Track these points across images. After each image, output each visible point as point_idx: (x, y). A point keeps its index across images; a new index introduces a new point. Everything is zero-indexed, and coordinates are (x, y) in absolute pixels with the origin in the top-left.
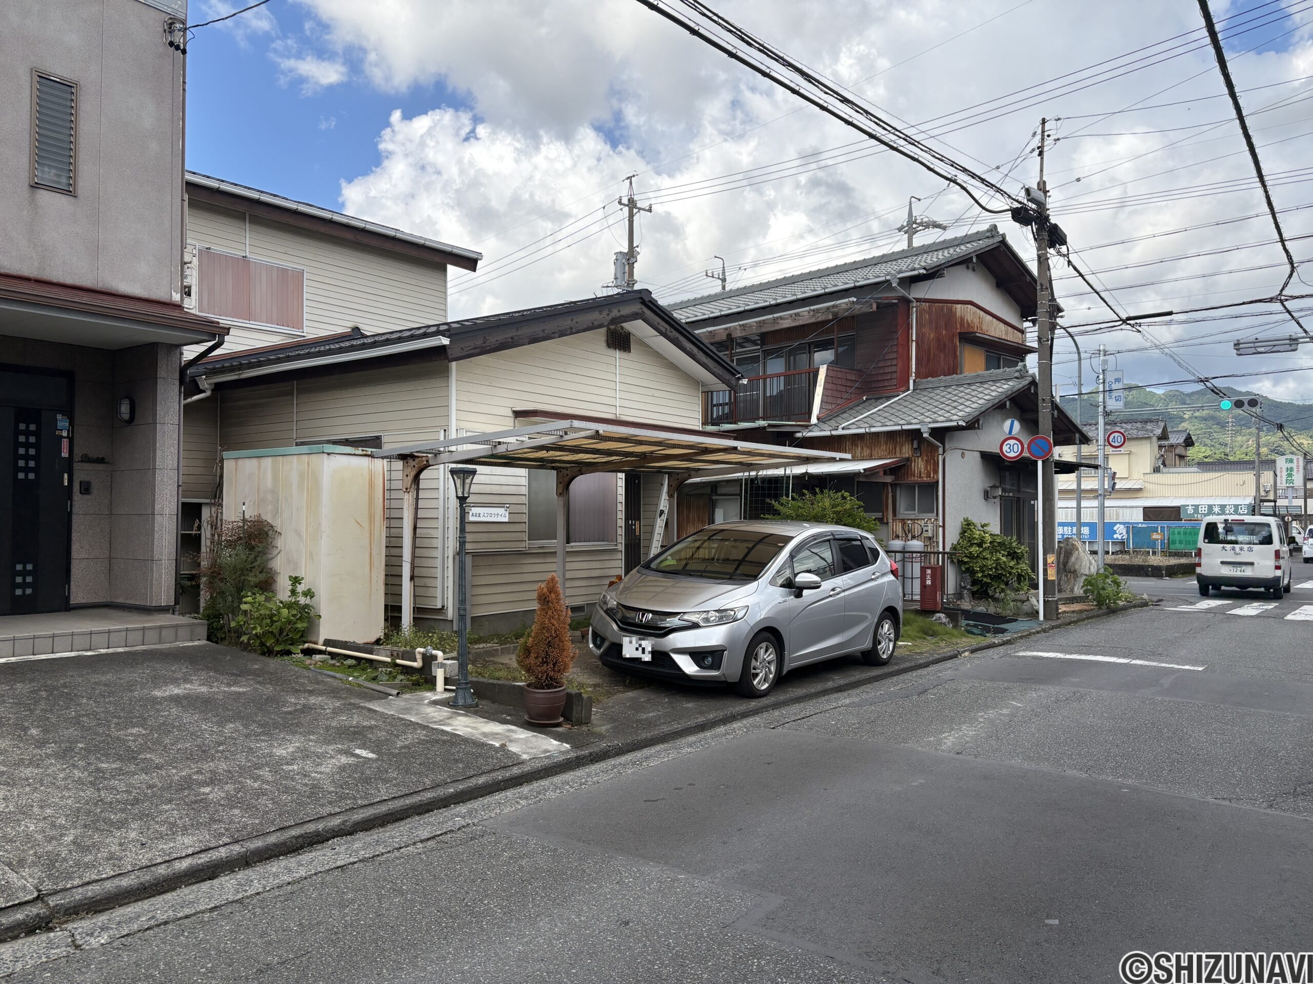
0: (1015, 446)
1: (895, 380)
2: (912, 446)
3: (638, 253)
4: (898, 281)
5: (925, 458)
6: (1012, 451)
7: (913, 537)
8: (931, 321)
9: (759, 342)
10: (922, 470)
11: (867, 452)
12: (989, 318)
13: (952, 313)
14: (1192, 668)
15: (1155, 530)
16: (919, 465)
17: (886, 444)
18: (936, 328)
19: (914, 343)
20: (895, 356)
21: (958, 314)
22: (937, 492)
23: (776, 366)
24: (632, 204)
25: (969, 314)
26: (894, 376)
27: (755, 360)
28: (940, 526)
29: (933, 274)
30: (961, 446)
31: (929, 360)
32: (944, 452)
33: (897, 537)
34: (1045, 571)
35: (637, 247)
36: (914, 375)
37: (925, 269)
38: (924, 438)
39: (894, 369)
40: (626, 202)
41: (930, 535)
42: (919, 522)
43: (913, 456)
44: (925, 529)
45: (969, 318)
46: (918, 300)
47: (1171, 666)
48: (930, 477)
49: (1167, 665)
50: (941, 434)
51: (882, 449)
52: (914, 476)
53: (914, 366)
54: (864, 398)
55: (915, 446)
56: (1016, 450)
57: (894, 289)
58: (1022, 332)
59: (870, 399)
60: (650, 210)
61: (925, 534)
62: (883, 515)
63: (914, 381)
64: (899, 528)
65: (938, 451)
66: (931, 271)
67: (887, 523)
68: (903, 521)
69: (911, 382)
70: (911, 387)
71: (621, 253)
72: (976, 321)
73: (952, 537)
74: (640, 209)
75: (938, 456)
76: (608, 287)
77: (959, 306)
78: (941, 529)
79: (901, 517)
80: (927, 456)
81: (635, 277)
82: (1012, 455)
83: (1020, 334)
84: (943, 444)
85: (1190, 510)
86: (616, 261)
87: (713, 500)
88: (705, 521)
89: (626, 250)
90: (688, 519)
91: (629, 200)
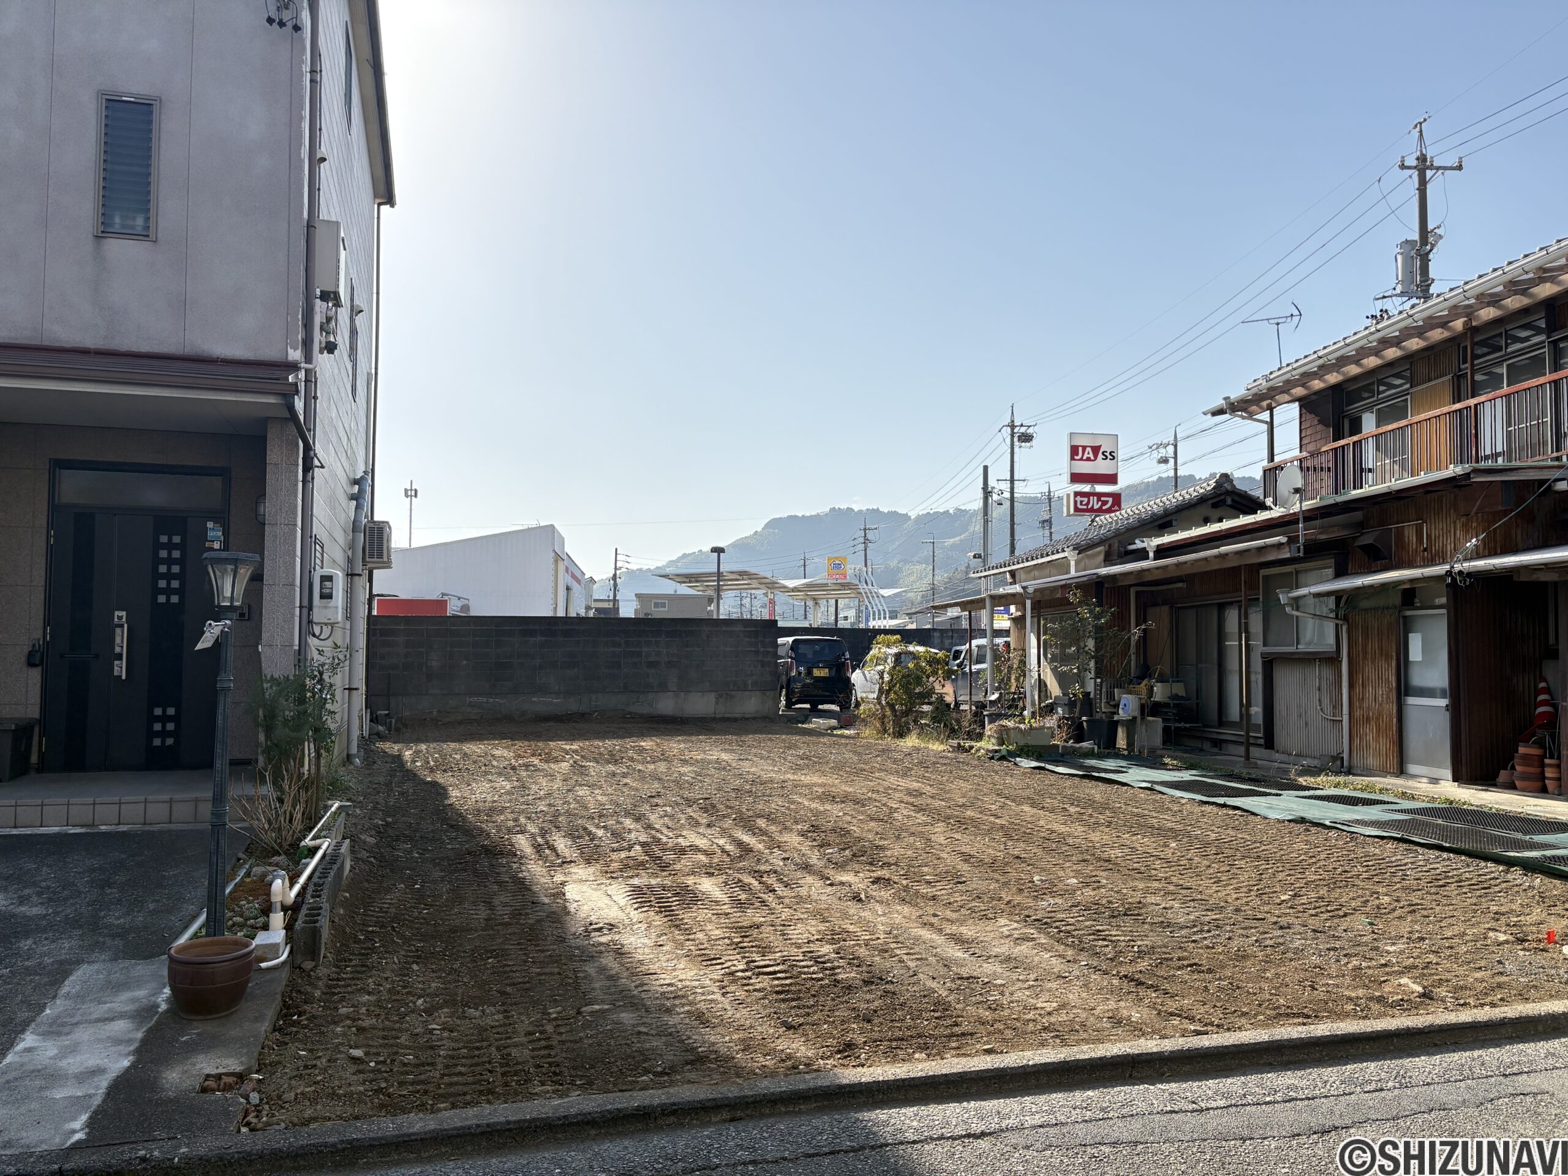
3: (1441, 237)
24: (1423, 165)
35: (1438, 227)
40: (1414, 163)
60: (1460, 168)
71: (1406, 242)
74: (1438, 168)
76: (1384, 297)
81: (1432, 275)
86: (1399, 258)
87: (1405, 617)
88: (1392, 656)
89: (1416, 236)
90: (1365, 653)
91: (1418, 159)
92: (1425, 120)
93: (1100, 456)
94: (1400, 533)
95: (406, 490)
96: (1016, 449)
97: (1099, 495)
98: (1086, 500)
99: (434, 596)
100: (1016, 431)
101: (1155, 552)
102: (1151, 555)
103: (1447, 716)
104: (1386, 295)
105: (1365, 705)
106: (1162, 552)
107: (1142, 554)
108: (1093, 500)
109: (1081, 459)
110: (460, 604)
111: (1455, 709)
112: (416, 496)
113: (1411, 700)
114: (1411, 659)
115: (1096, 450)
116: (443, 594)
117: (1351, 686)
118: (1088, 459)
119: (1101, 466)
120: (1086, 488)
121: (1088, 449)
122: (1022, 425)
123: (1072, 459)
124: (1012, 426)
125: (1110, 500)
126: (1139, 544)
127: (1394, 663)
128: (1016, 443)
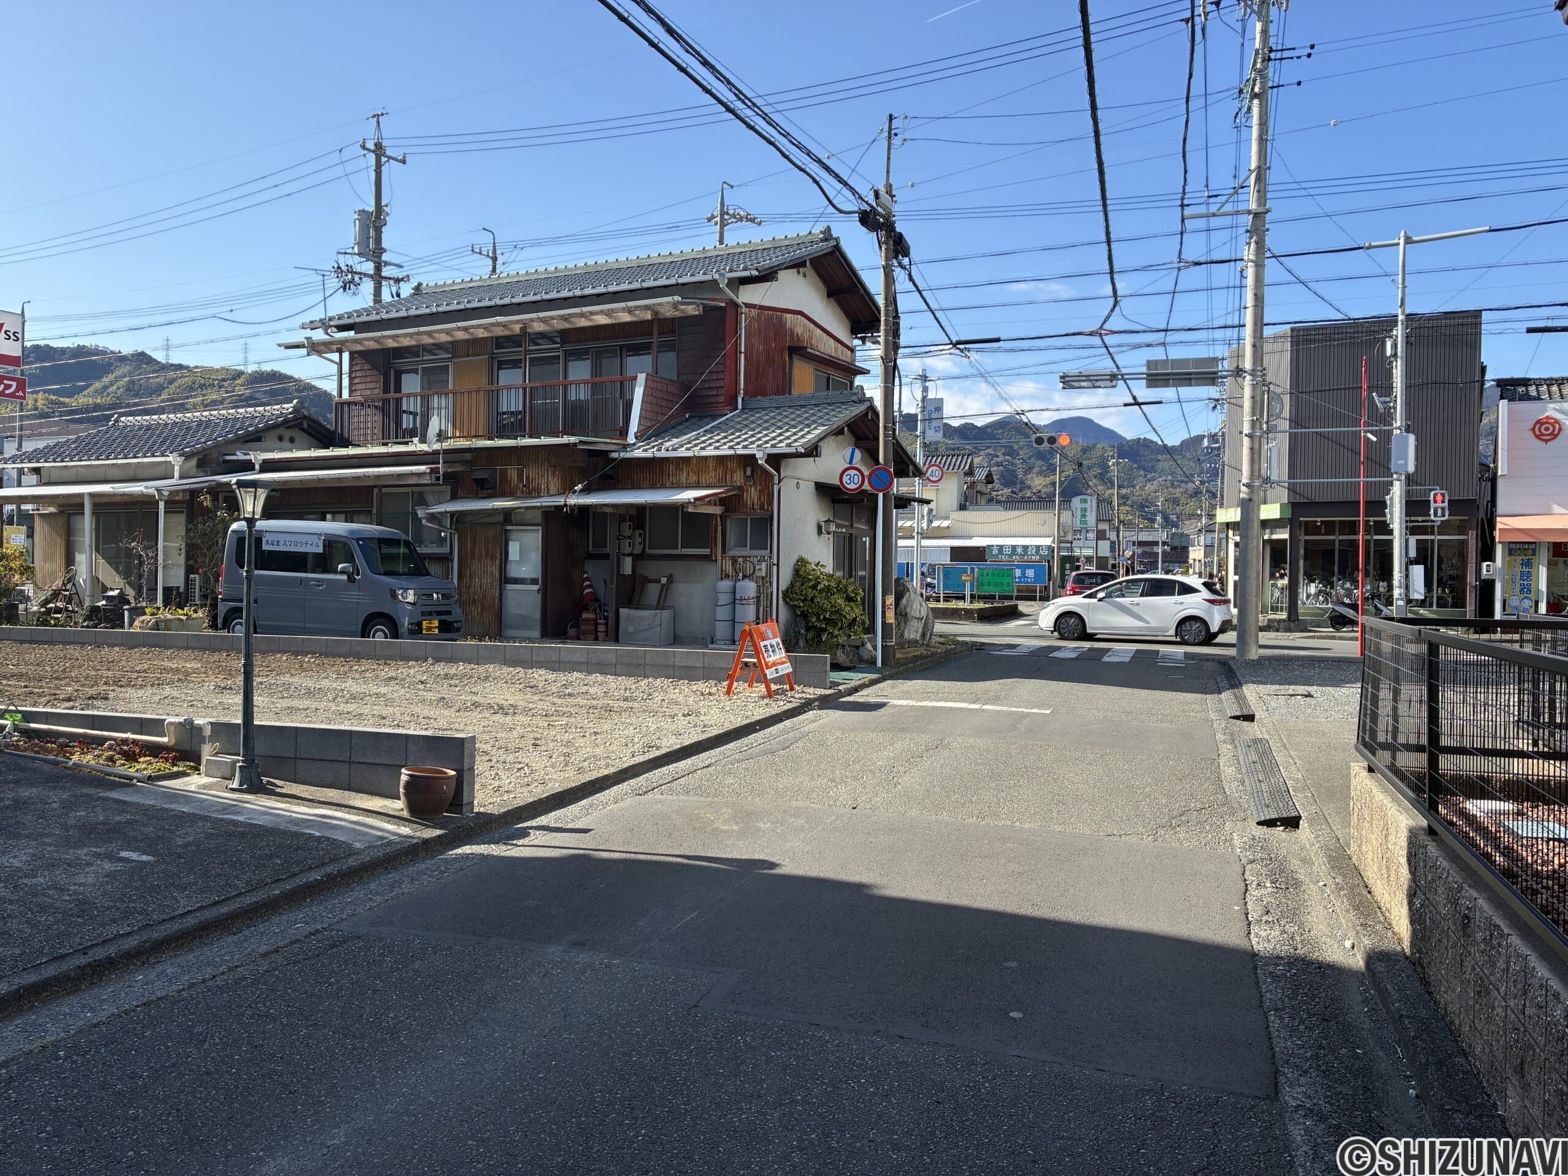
0: (856, 477)
1: (722, 397)
2: (745, 473)
3: (388, 214)
4: (726, 281)
5: (759, 488)
6: (852, 483)
7: (744, 577)
8: (760, 331)
9: (558, 340)
10: (756, 501)
11: (693, 478)
12: (819, 331)
13: (781, 323)
14: (1040, 711)
15: (965, 571)
16: (752, 495)
17: (716, 470)
18: (765, 339)
19: (743, 355)
20: (721, 368)
21: (788, 325)
22: (772, 525)
23: (580, 370)
24: (379, 150)
25: (799, 326)
26: (722, 392)
27: (553, 360)
28: (774, 564)
29: (767, 276)
30: (797, 475)
31: (757, 376)
32: (780, 481)
33: (727, 576)
34: (884, 613)
35: (386, 206)
36: (742, 392)
37: (757, 270)
38: (760, 466)
39: (720, 384)
40: (372, 147)
41: (764, 575)
42: (752, 560)
43: (745, 484)
44: (757, 567)
45: (799, 330)
46: (748, 305)
47: (1020, 710)
48: (763, 509)
49: (1016, 710)
50: (776, 460)
51: (711, 476)
52: (746, 507)
53: (742, 382)
54: (687, 415)
55: (749, 473)
56: (856, 482)
57: (721, 290)
58: (852, 350)
59: (694, 417)
60: (404, 162)
61: (758, 574)
62: (711, 551)
63: (743, 399)
64: (729, 566)
65: (773, 480)
66: (763, 274)
67: (716, 561)
68: (734, 560)
69: (740, 400)
70: (740, 406)
71: (363, 211)
72: (806, 336)
73: (785, 577)
74: (389, 158)
75: (773, 486)
76: (345, 253)
77: (789, 316)
78: (775, 568)
79: (731, 553)
80: (761, 485)
81: (384, 245)
82: (852, 486)
83: (849, 353)
84: (778, 472)
85: (995, 552)
86: (357, 222)
87: (506, 530)
88: (496, 557)
89: (371, 208)
90: (473, 554)
91: (376, 145)
92: (382, 114)
93: (3, 335)
94: (504, 473)
97: (2, 379)
101: (260, 465)
102: (257, 467)
103: (540, 595)
104: (348, 251)
105: (472, 591)
106: (269, 466)
111: (544, 592)
113: (509, 587)
114: (511, 558)
117: (460, 577)
119: (3, 346)
125: (14, 384)
126: (240, 456)
127: (498, 562)
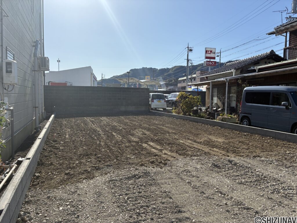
93: (212, 53)
95: (57, 60)
96: (189, 53)
97: (212, 62)
98: (209, 62)
99: (64, 82)
100: (189, 48)
101: (258, 70)
102: (257, 71)
106: (260, 70)
107: (254, 71)
108: (210, 62)
109: (208, 54)
110: (70, 84)
112: (60, 62)
115: (211, 51)
116: (66, 82)
118: (209, 54)
119: (212, 55)
120: (209, 60)
121: (210, 51)
122: (190, 48)
123: (206, 53)
124: (188, 47)
125: (214, 63)
128: (189, 51)
